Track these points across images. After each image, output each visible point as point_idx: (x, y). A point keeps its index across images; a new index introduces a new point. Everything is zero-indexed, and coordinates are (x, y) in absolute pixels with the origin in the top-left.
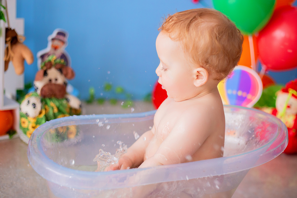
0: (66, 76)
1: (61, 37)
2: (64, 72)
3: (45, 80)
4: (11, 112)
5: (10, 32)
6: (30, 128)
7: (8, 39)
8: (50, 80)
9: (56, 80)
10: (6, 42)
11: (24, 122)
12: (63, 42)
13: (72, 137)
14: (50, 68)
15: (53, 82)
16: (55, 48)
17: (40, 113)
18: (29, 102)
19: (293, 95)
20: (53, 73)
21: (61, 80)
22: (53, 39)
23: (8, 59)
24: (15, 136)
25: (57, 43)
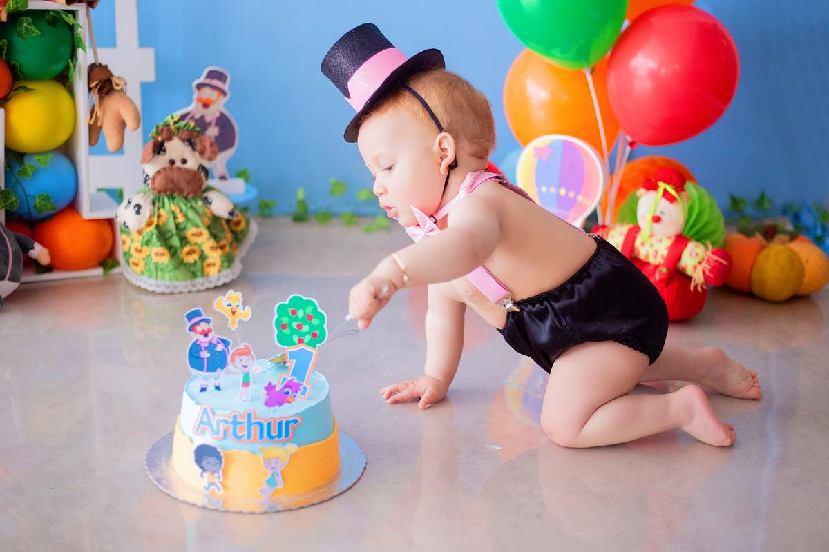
0: (202, 153)
1: (215, 82)
2: (198, 147)
3: (162, 161)
4: (110, 222)
5: (97, 70)
6: (132, 251)
7: (93, 85)
8: (172, 162)
9: (184, 161)
10: (90, 90)
11: (124, 243)
12: (223, 93)
13: (213, 271)
14: (170, 138)
15: (178, 164)
16: (206, 105)
17: (149, 224)
18: (129, 202)
19: (666, 194)
20: (176, 148)
21: (193, 162)
22: (200, 87)
23: (92, 122)
24: (115, 271)
25: (207, 93)
